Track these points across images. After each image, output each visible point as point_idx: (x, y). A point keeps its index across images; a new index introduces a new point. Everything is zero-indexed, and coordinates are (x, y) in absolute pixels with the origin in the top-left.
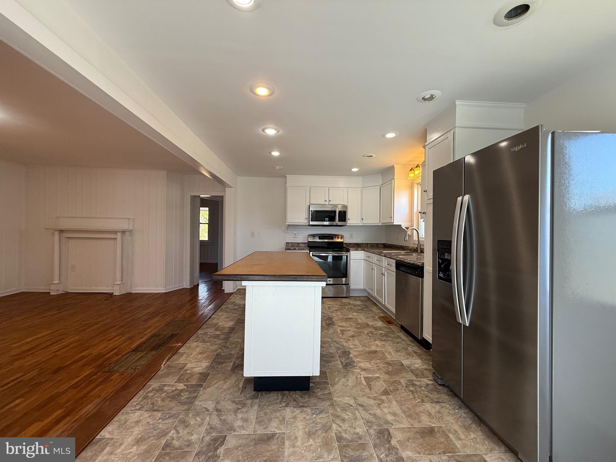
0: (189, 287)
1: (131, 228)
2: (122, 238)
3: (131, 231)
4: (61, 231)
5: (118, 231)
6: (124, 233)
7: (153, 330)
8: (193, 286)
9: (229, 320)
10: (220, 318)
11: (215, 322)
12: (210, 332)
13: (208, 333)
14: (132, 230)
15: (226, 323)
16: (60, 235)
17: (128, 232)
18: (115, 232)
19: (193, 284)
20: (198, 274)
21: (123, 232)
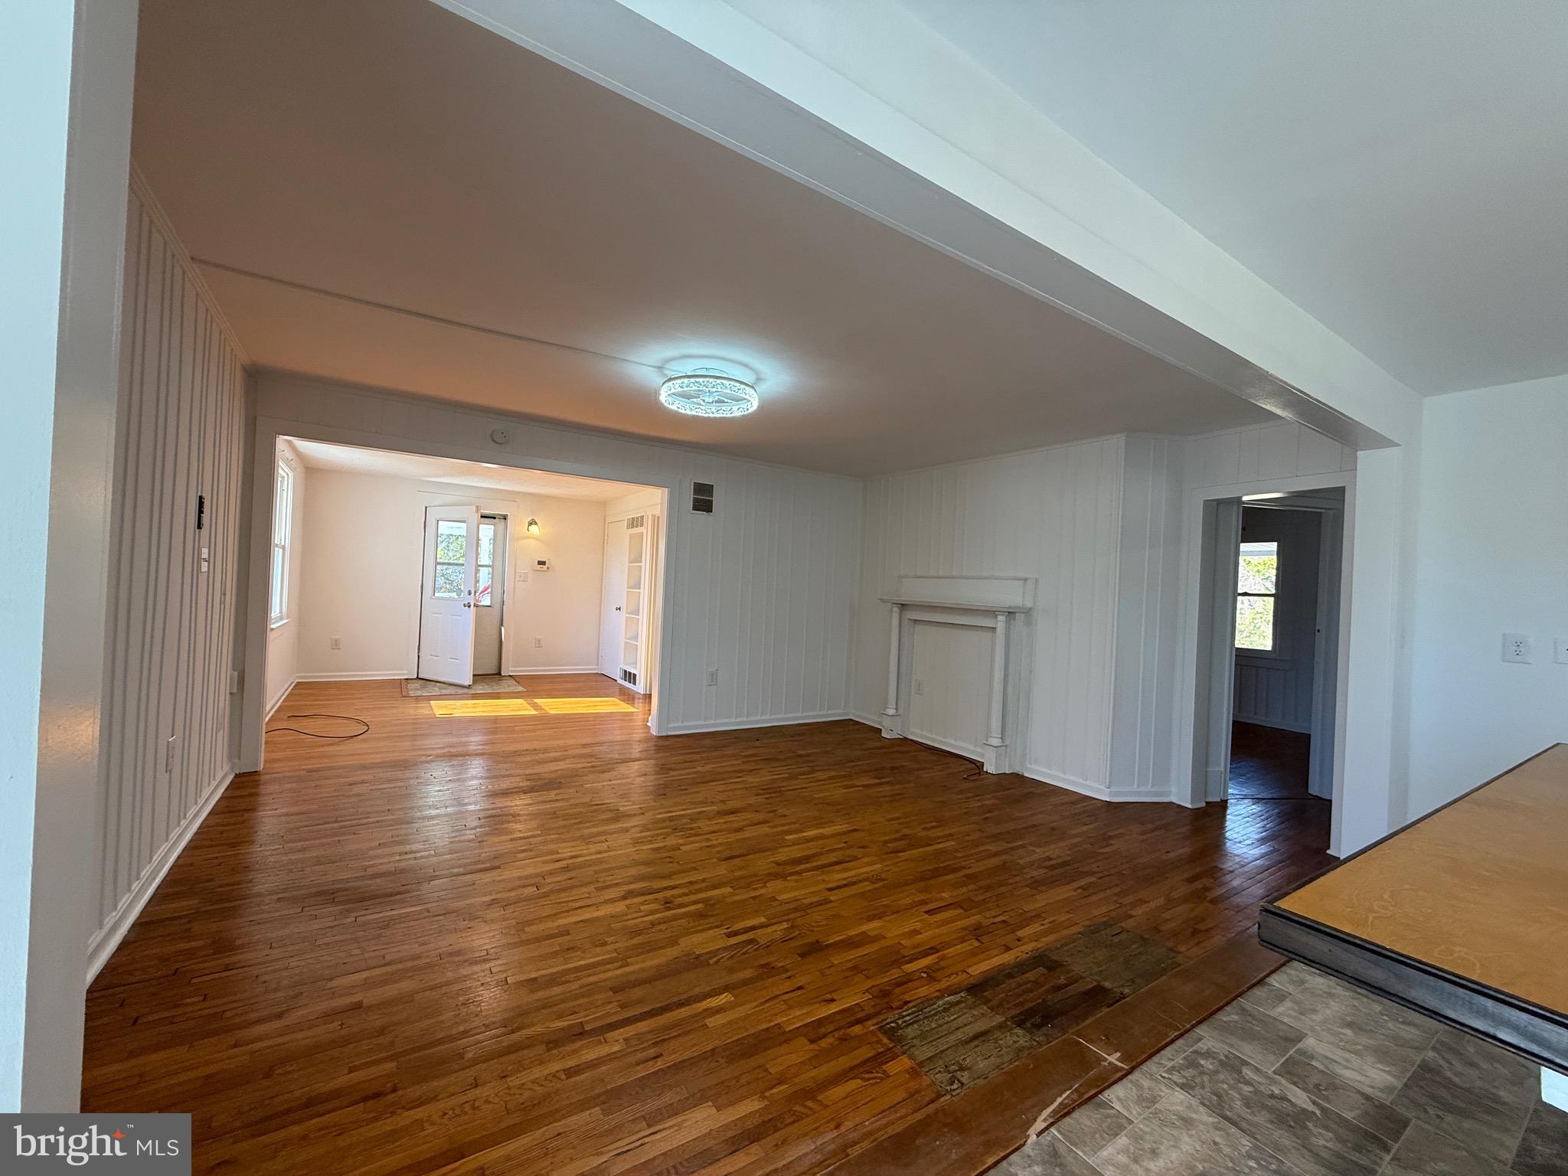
0: (1190, 806)
1: (1029, 604)
2: (1008, 629)
3: (1028, 612)
4: (903, 606)
5: (999, 609)
6: (1013, 615)
7: (1046, 933)
8: (1204, 804)
9: (1366, 1047)
10: (1314, 1011)
11: (1286, 1020)
12: (1257, 1070)
13: (1247, 1072)
14: (1030, 609)
15: (1348, 1056)
16: (901, 614)
17: (1023, 615)
18: (992, 613)
19: (1206, 796)
20: (1226, 766)
21: (1011, 614)
